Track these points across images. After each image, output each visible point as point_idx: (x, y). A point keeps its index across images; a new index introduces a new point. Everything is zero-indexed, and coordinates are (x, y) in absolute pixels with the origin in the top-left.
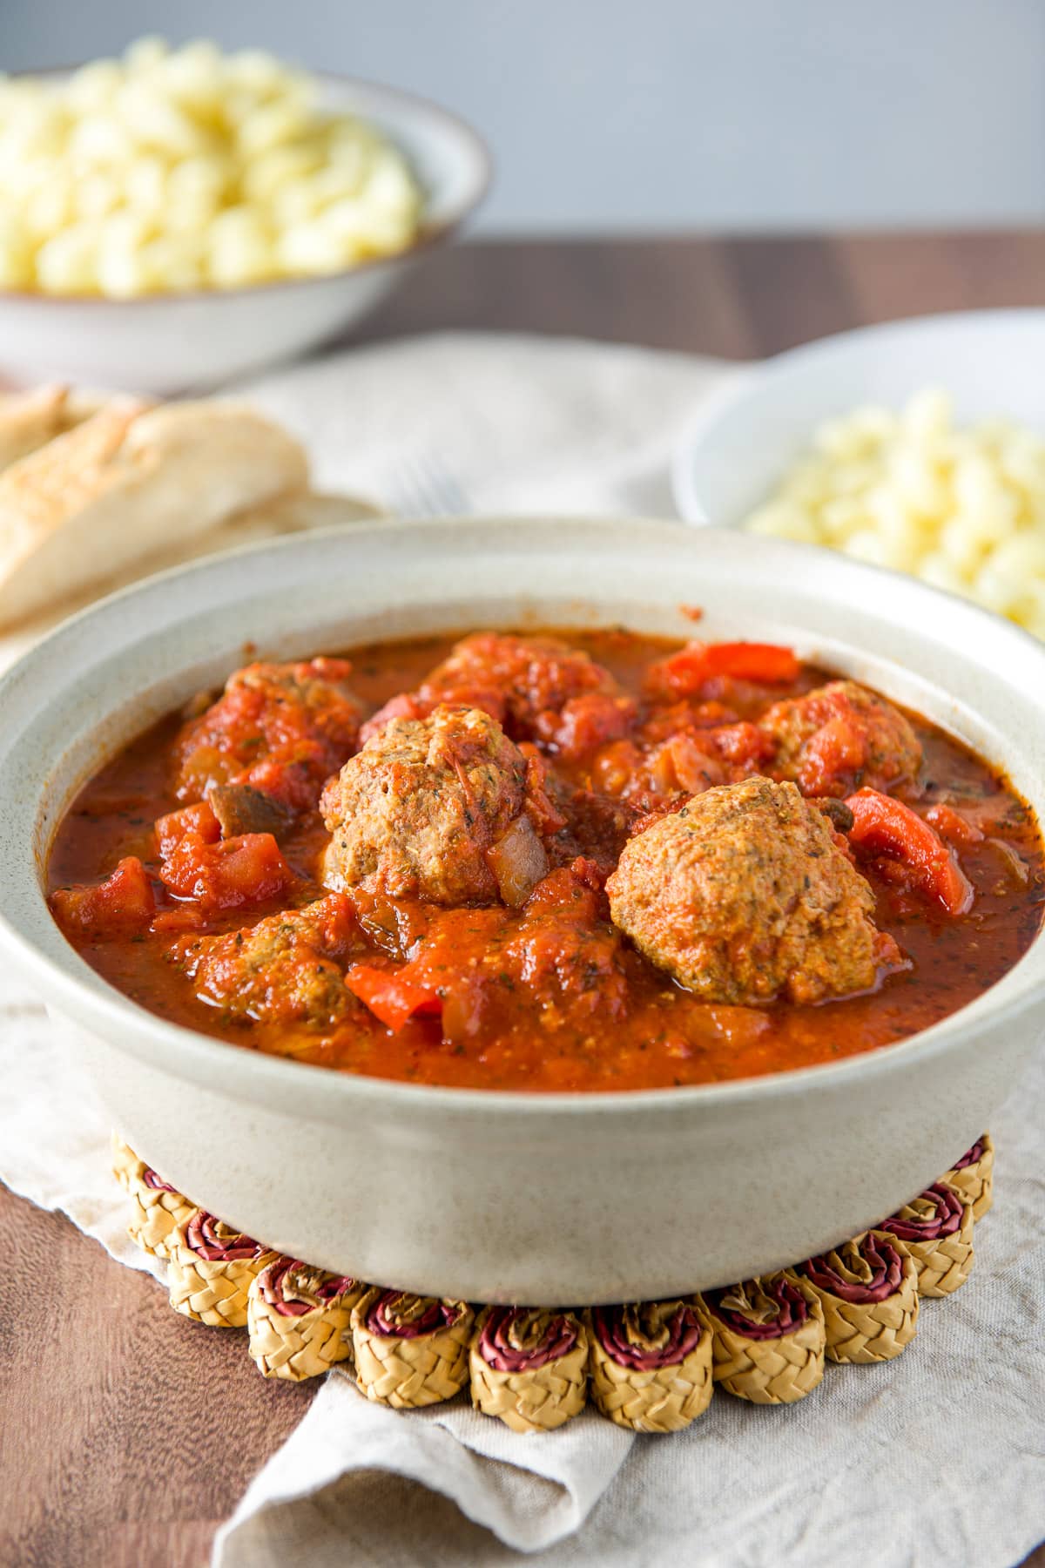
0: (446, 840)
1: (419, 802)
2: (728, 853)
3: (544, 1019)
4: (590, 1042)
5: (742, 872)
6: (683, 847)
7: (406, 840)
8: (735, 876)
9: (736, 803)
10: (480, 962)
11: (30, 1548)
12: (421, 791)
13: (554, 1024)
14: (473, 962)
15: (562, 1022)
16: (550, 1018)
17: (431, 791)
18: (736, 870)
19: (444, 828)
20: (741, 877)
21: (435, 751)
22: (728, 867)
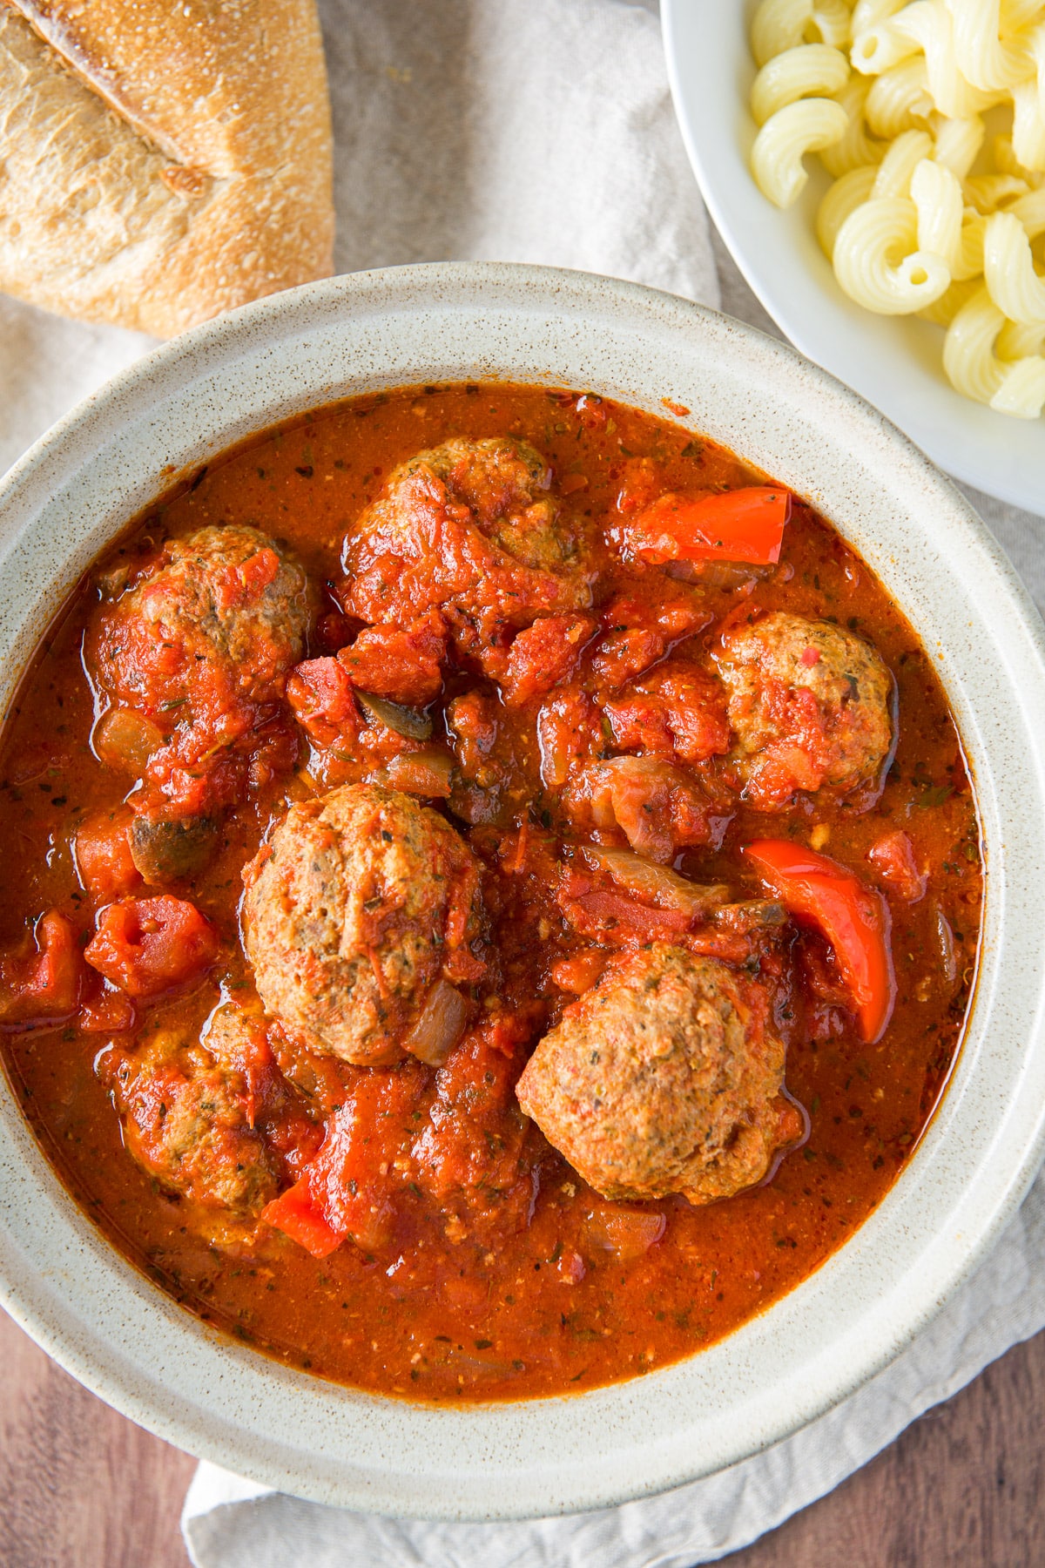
0: (359, 1043)
1: (332, 1001)
2: (629, 1139)
3: (449, 1232)
4: (490, 1258)
5: (640, 1158)
6: (587, 1123)
7: (320, 1029)
8: (633, 1162)
9: (647, 1059)
10: (390, 1168)
11: (42, 1411)
12: (334, 990)
13: (458, 1238)
14: (384, 1167)
15: (464, 1237)
16: (454, 1231)
17: (345, 988)
18: (635, 1155)
19: (358, 1031)
20: (639, 1163)
21: (348, 945)
22: (628, 1153)
